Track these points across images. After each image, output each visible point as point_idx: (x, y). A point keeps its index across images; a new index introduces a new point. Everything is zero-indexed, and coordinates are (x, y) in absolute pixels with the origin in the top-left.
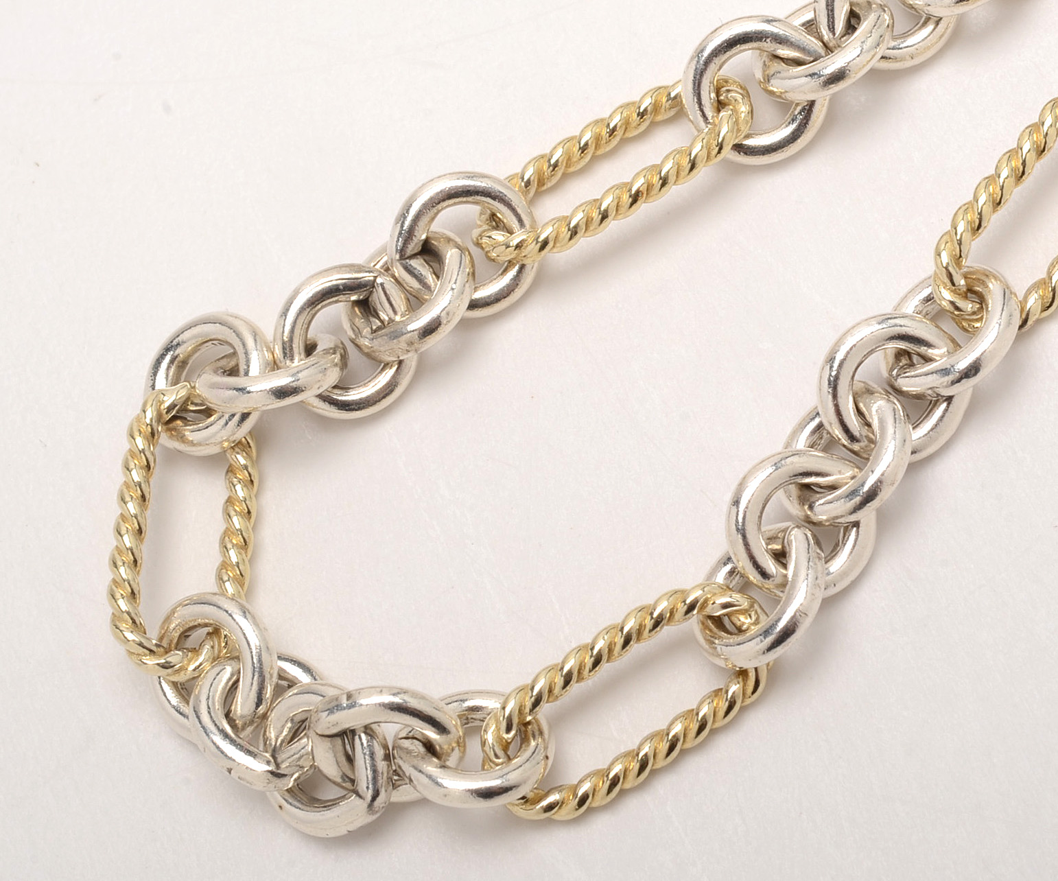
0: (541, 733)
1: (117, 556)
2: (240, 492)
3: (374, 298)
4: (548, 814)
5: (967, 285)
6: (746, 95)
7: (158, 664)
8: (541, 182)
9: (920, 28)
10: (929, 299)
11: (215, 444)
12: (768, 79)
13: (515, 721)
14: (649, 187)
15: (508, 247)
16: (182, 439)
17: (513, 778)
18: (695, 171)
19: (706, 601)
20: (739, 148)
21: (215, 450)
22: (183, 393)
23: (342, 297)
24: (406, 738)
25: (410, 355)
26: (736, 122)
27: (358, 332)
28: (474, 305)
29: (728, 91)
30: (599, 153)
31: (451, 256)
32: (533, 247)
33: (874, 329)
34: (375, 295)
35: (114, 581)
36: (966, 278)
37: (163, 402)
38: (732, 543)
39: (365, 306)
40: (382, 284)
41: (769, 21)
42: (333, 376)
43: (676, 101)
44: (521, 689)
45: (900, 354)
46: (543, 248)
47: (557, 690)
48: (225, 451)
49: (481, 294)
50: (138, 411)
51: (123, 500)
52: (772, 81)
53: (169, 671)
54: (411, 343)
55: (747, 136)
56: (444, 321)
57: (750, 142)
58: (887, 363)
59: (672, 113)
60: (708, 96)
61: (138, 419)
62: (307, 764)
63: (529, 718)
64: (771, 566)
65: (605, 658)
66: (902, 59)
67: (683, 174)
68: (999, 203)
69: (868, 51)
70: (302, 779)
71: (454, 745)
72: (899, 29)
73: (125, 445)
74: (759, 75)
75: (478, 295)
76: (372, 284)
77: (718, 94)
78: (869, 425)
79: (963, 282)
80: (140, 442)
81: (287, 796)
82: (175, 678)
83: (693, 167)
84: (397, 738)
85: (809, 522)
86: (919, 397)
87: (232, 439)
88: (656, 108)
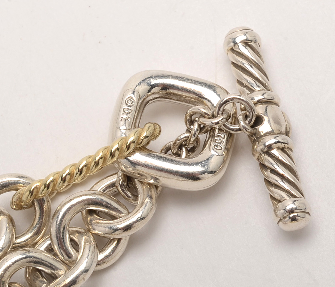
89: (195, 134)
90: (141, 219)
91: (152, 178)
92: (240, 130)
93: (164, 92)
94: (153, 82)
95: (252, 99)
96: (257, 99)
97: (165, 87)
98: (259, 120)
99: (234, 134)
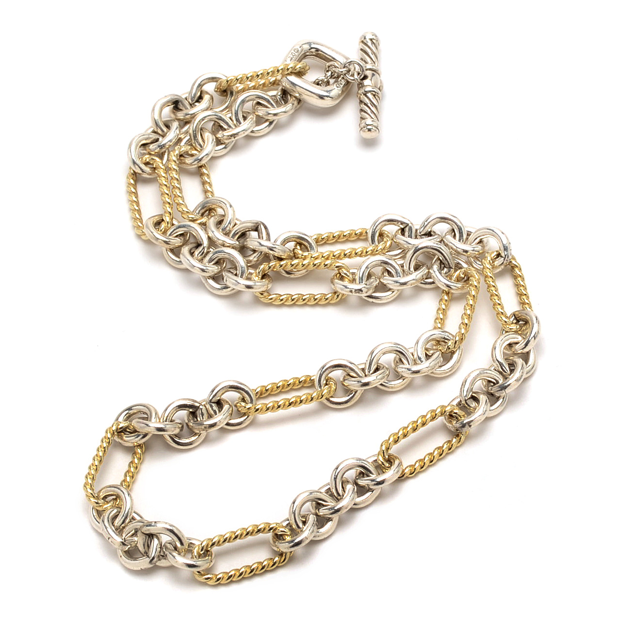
0: (211, 556)
1: (92, 466)
2: (136, 461)
3: (198, 412)
4: (206, 580)
5: (388, 458)
6: (336, 384)
7: (95, 502)
8: (261, 394)
9: (398, 380)
10: (375, 461)
11: (132, 443)
12: (344, 380)
13: (205, 548)
14: (296, 402)
15: (245, 407)
16: (122, 439)
17: (198, 563)
18: (312, 402)
19: (276, 528)
20: (328, 399)
21: (131, 445)
22: (126, 424)
23: (187, 409)
24: (169, 543)
25: (204, 432)
26: (330, 391)
27: (189, 421)
28: (228, 424)
29: (330, 381)
30: (283, 390)
31: (226, 407)
32: (253, 410)
33: (354, 462)
34: (198, 411)
35: (88, 473)
36: (388, 456)
37: (119, 425)
38: (290, 515)
39: (194, 414)
40: (202, 409)
41: (351, 363)
42: (177, 431)
43: (312, 381)
44: (209, 539)
45: (361, 473)
46: (256, 411)
47: (221, 542)
48: (135, 447)
49: (232, 422)
50: (111, 426)
51: (94, 460)
52: (346, 381)
53: (98, 505)
54: (205, 428)
55: (332, 397)
56: (217, 424)
57: (331, 399)
58: (356, 474)
59: (310, 385)
60: (323, 382)
61: (110, 428)
62: (133, 544)
63: (209, 549)
64: (301, 525)
65: (239, 537)
66: (388, 387)
67: (308, 401)
68: (406, 436)
69: (378, 379)
70: (131, 549)
71: (183, 550)
72: (390, 378)
73: (104, 434)
74: (342, 380)
75: (230, 422)
76: (198, 407)
77: (327, 382)
78: (345, 492)
79: (387, 457)
80: (109, 435)
81: (124, 553)
82: (98, 508)
83: (311, 400)
84: (166, 543)
85: (316, 515)
86: (363, 487)
87: (139, 442)
88: (305, 381)
89: (327, 77)
90: (285, 112)
91: (299, 93)
92: (354, 80)
93: (316, 52)
94: (313, 46)
95: (366, 67)
96: (368, 67)
97: (317, 50)
98: (365, 77)
99: (351, 82)
